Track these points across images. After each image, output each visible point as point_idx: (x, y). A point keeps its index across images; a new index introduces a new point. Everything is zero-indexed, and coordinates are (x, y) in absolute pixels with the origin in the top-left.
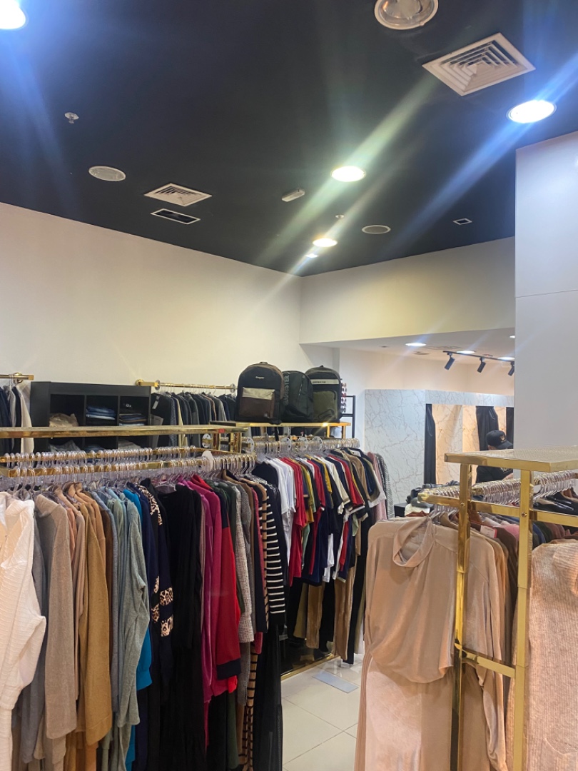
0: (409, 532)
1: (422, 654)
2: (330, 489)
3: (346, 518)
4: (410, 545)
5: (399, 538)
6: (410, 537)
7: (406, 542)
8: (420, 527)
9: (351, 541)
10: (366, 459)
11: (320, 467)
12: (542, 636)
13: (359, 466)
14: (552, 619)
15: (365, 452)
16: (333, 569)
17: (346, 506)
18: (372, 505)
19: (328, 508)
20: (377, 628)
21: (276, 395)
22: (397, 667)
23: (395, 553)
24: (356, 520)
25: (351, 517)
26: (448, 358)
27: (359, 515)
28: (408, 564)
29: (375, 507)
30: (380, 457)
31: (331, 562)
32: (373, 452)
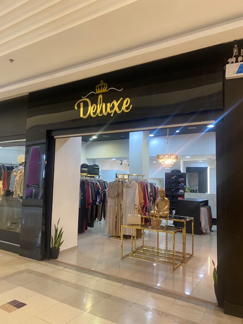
0: (113, 182)
1: (114, 194)
2: (98, 187)
3: (101, 192)
4: (113, 184)
9: (101, 197)
10: (104, 182)
11: (96, 183)
13: (103, 183)
15: (104, 181)
16: (98, 202)
17: (101, 190)
18: (105, 191)
19: (98, 190)
20: (109, 193)
21: (88, 170)
24: (102, 193)
25: (101, 193)
26: (121, 162)
27: (103, 192)
29: (106, 191)
30: (107, 182)
31: (98, 200)
32: (106, 181)
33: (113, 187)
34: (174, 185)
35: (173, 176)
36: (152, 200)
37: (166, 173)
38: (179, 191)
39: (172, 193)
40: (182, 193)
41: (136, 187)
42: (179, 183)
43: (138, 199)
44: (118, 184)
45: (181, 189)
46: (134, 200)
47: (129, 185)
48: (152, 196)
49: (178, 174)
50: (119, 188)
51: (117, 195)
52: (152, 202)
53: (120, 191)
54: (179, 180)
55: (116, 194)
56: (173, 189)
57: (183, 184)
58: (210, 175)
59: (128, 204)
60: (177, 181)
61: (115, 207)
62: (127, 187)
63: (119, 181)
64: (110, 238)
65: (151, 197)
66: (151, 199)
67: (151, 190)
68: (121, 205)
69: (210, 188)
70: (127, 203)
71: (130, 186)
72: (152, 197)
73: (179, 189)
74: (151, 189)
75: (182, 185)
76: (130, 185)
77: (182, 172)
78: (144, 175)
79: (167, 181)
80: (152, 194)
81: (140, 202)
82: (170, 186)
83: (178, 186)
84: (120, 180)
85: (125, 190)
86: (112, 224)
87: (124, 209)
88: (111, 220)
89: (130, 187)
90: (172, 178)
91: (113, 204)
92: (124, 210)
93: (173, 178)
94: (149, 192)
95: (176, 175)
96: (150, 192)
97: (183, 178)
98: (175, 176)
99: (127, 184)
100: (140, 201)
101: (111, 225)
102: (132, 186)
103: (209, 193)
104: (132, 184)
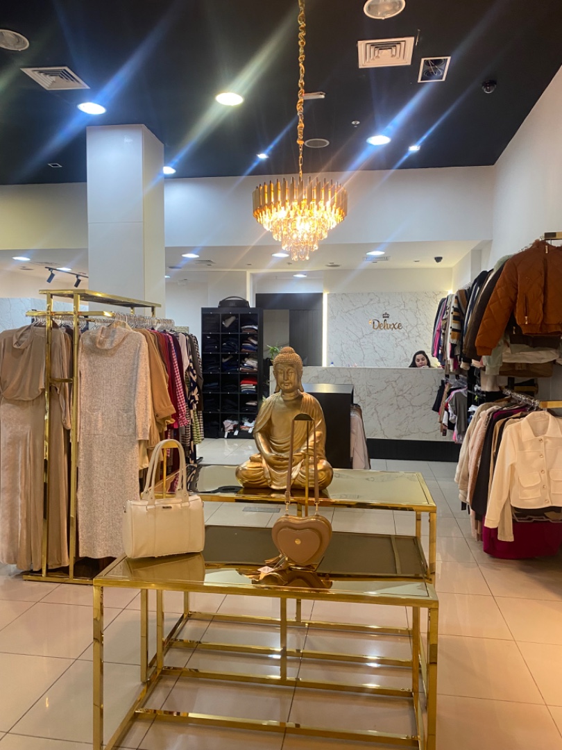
0: (21, 332)
1: (30, 386)
4: (22, 339)
5: (16, 336)
6: (22, 335)
7: (20, 338)
8: (27, 329)
12: (86, 369)
14: (90, 361)
20: (5, 382)
22: (17, 397)
23: (14, 343)
26: (49, 273)
28: (22, 347)
33: (23, 351)
34: (228, 345)
35: (226, 317)
36: (197, 399)
37: (203, 310)
38: (243, 364)
39: (222, 370)
40: (252, 367)
41: (137, 351)
42: (245, 338)
43: (146, 404)
44: (49, 342)
45: (248, 357)
46: (129, 409)
47: (101, 343)
48: (196, 384)
49: (240, 311)
50: (56, 358)
51: (43, 391)
52: (195, 407)
53: (60, 371)
54: (245, 329)
55: (42, 386)
56: (225, 358)
57: (255, 342)
58: (329, 314)
59: (100, 425)
60: (239, 333)
61: (38, 443)
62: (96, 350)
63: (55, 325)
64: (17, 580)
65: (192, 389)
66: (193, 397)
67: (190, 361)
68: (67, 432)
69: (329, 352)
70: (96, 421)
71: (107, 346)
72: (196, 390)
73: (244, 357)
74: (191, 357)
75: (252, 344)
76: (108, 340)
77: (251, 306)
78: (160, 306)
79: (209, 335)
80: (194, 378)
81: (156, 416)
82: (218, 350)
83: (242, 347)
84: (59, 322)
85: (82, 363)
86: (27, 521)
87: (81, 447)
88: (20, 502)
89: (106, 350)
90: (223, 325)
91: (27, 430)
92: (81, 454)
93: (227, 324)
94: (185, 368)
95: (236, 316)
96: (189, 369)
97: (256, 325)
98: (232, 319)
99: (93, 340)
100: (157, 408)
101: (20, 525)
102: (119, 345)
103: (325, 364)
104: (117, 338)
